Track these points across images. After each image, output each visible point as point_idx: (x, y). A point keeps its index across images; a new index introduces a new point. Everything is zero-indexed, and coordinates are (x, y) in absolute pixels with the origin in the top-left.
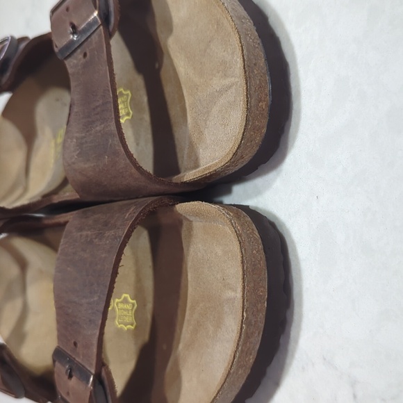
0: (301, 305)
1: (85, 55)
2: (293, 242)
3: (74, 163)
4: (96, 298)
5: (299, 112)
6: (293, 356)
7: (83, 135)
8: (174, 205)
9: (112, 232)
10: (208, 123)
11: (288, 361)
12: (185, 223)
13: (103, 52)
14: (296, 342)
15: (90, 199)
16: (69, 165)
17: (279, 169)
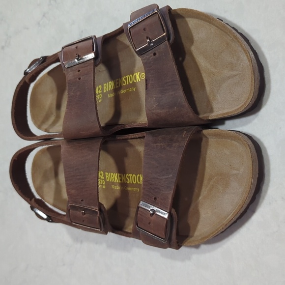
0: (269, 176)
1: (155, 54)
2: (265, 148)
3: (153, 110)
4: (171, 176)
5: (270, 89)
6: (264, 198)
7: (160, 96)
8: (202, 130)
9: (177, 144)
10: (219, 91)
11: (260, 201)
12: (204, 139)
13: (169, 55)
14: (266, 192)
15: (154, 127)
16: (150, 111)
17: (257, 114)
